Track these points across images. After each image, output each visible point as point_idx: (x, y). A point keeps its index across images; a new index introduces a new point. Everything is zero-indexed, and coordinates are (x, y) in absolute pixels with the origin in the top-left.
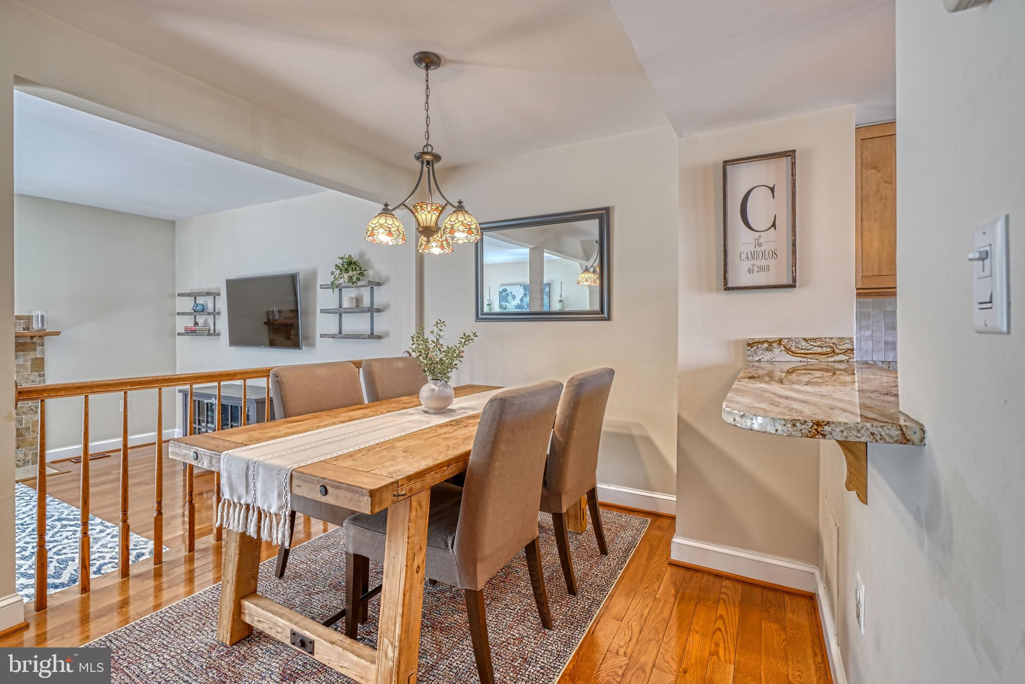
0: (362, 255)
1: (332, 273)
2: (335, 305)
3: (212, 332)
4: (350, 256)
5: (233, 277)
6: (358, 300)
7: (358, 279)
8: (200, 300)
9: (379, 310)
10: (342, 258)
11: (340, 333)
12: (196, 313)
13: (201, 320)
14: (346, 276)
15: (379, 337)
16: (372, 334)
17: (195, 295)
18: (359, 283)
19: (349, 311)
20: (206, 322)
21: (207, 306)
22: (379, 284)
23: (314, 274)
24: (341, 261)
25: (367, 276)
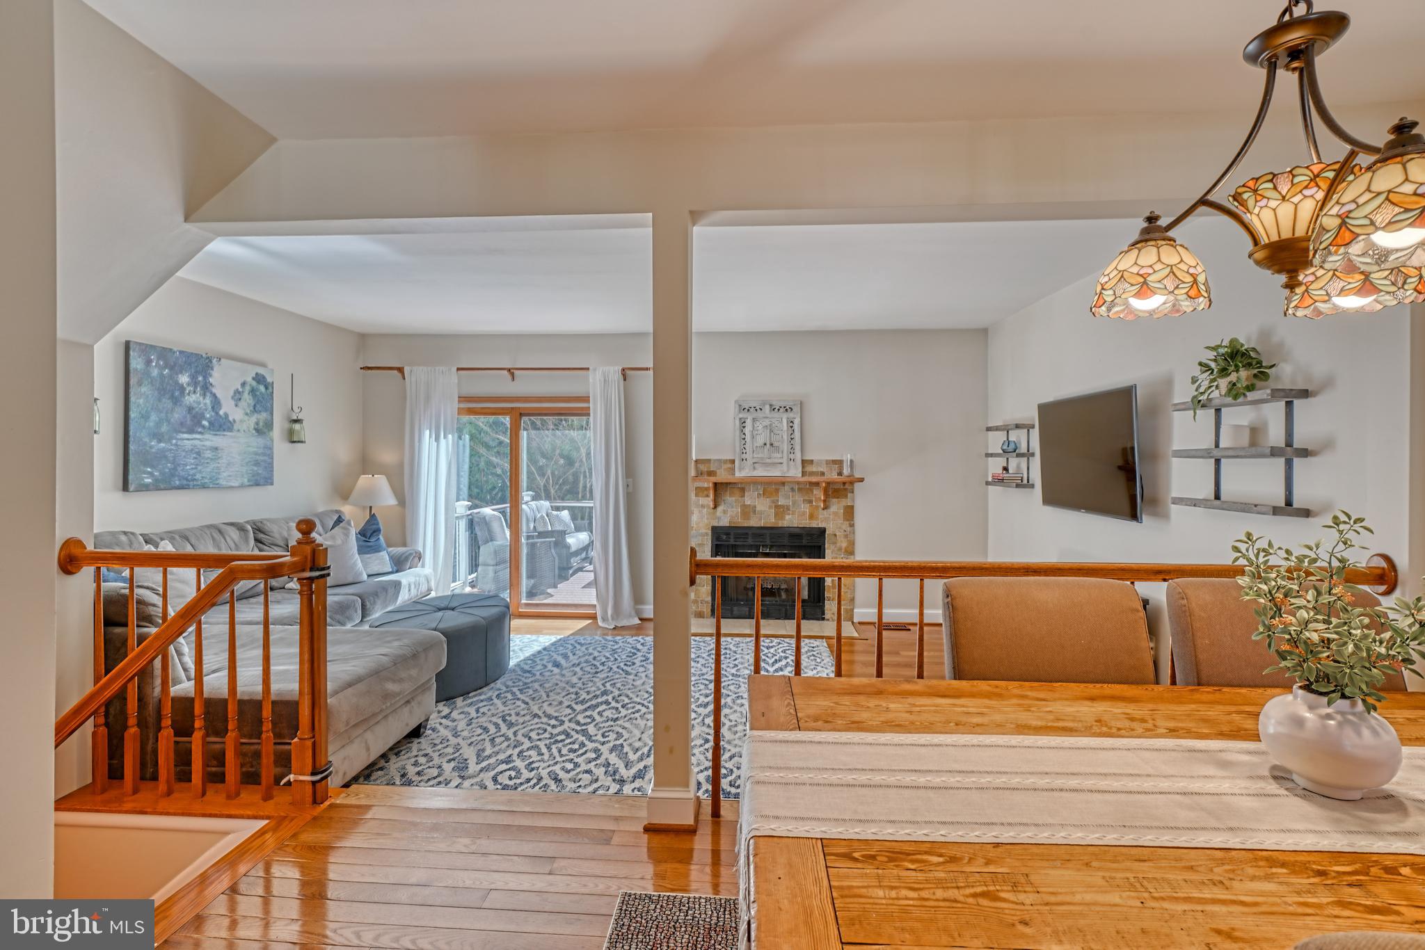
0: (1265, 335)
1: (1194, 380)
2: (1208, 443)
3: (1025, 481)
4: (1232, 341)
5: (1049, 398)
6: (1256, 432)
7: (1251, 388)
8: (1013, 436)
9: (1305, 453)
10: (1214, 349)
11: (1217, 497)
12: (1007, 455)
13: (1013, 463)
14: (1224, 383)
15: (1306, 513)
16: (1289, 503)
17: (1006, 429)
18: (1251, 396)
19: (1236, 453)
20: (1018, 467)
21: (1020, 443)
22: (1305, 394)
23: (1168, 384)
24: (1212, 354)
25: (1278, 378)
